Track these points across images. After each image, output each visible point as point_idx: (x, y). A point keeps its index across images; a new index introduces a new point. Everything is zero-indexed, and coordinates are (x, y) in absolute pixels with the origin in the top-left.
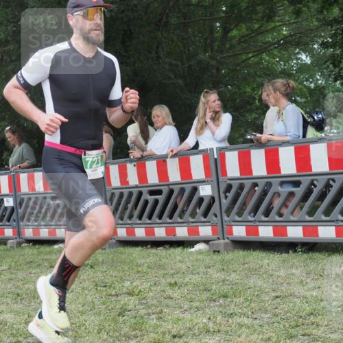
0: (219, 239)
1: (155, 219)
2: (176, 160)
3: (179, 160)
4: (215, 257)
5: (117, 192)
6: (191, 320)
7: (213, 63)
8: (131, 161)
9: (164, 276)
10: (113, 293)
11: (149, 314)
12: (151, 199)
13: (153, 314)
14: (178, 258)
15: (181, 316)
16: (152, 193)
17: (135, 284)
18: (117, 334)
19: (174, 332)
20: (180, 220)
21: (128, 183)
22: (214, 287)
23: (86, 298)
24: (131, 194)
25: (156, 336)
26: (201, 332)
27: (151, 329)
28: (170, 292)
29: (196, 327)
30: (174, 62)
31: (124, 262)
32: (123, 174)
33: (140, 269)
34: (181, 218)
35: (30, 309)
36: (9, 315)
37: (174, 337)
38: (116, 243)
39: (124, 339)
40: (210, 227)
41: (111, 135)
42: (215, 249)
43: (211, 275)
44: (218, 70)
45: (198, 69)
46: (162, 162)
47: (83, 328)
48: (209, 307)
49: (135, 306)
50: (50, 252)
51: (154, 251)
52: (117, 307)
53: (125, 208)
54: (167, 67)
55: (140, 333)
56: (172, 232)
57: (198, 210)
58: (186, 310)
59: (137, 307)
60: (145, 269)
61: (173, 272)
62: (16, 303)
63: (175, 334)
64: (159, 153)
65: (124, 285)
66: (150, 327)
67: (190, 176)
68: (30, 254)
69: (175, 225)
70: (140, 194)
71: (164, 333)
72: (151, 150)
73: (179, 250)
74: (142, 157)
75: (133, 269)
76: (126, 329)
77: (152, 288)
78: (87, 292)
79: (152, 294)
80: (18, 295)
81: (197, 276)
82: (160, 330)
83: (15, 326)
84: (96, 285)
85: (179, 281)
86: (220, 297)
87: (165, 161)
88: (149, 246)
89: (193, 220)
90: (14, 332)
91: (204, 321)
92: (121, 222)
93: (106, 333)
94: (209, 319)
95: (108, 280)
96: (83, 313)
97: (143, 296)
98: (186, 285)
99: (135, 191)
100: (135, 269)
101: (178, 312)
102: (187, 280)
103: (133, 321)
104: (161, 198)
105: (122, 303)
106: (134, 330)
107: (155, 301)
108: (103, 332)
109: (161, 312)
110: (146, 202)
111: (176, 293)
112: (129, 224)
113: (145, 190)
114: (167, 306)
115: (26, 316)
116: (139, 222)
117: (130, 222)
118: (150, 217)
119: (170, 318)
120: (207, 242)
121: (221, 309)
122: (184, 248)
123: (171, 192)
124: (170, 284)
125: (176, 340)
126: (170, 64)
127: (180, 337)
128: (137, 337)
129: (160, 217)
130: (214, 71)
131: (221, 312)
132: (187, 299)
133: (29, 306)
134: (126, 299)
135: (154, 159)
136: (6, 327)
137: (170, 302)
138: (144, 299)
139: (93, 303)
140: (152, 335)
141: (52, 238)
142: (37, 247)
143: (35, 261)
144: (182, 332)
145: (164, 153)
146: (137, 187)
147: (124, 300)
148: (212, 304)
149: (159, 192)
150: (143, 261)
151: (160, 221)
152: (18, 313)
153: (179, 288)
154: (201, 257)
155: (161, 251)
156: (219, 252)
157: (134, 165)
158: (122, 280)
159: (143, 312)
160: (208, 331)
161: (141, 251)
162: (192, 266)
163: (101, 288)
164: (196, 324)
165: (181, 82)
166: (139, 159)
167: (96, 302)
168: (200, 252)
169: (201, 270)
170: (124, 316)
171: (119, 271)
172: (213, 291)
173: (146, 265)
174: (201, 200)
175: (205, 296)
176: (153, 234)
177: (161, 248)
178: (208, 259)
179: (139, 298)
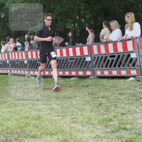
0: (139, 75)
1: (112, 67)
2: (121, 43)
3: (122, 43)
4: (138, 83)
5: (97, 57)
6: (129, 108)
7: (136, 2)
8: (102, 44)
9: (117, 90)
10: (96, 97)
11: (111, 105)
12: (111, 59)
13: (113, 105)
14: (123, 83)
15: (125, 106)
16: (111, 57)
17: (105, 93)
18: (99, 113)
19: (122, 112)
20: (123, 68)
21: (101, 53)
22: (138, 95)
23: (85, 99)
24: (102, 57)
25: (115, 114)
26: (133, 113)
27: (112, 111)
28: (119, 97)
29: (131, 111)
30: (119, 3)
31: (100, 85)
32: (99, 49)
33: (107, 88)
34: (123, 67)
35: (63, 103)
36: (55, 105)
37: (122, 114)
38: (96, 77)
39: (101, 115)
40: (136, 71)
41: (94, 33)
42: (138, 80)
43: (136, 90)
44: (138, 5)
45: (129, 5)
46: (115, 44)
47: (84, 110)
48: (136, 103)
49: (105, 102)
50: (70, 81)
51: (112, 80)
52: (98, 102)
53: (100, 64)
54: (116, 5)
55: (108, 113)
56: (120, 73)
57: (130, 64)
58: (126, 104)
59: (106, 102)
60: (109, 87)
61: (120, 89)
62: (57, 100)
63: (122, 113)
64: (114, 40)
65: (101, 94)
66: (112, 110)
67: (127, 49)
68: (62, 81)
69: (121, 70)
70: (106, 57)
71: (118, 113)
72: (110, 39)
73: (122, 80)
74: (107, 42)
75: (104, 88)
76: (102, 111)
77: (112, 95)
78: (85, 96)
79: (112, 98)
80: (58, 97)
81: (131, 90)
82: (116, 112)
83: (57, 109)
84: (89, 94)
85: (123, 92)
86: (141, 99)
87: (116, 44)
88: (110, 79)
89: (128, 68)
90: (57, 112)
91: (134, 108)
92: (98, 69)
93: (94, 113)
94: (136, 107)
95: (94, 92)
96: (84, 105)
97: (108, 98)
98: (126, 94)
99: (104, 56)
100: (105, 87)
101: (123, 105)
102: (126, 92)
103: (105, 108)
104: (115, 59)
105: (100, 101)
106: (105, 111)
107: (114, 100)
108: (93, 112)
109: (116, 105)
110: (109, 60)
111: (122, 97)
112: (102, 70)
113: (108, 56)
114: (119, 102)
115: (61, 106)
116: (106, 69)
117: (102, 69)
118: (110, 67)
119: (120, 107)
120: (134, 77)
121: (141, 104)
122: (125, 79)
123: (119, 56)
124: (120, 94)
125: (123, 115)
126: (117, 3)
127: (125, 114)
128: (107, 114)
129: (115, 67)
130: (136, 6)
131: (141, 105)
132: (127, 100)
133: (62, 102)
134: (102, 99)
135: (112, 43)
136: (54, 110)
137: (120, 101)
138: (109, 99)
139: (88, 101)
140: (113, 113)
141: (70, 75)
142: (64, 79)
143: (64, 84)
144: (125, 112)
145: (116, 40)
146: (105, 54)
147: (101, 100)
148: (137, 102)
149: (114, 56)
150: (108, 84)
151: (114, 68)
152: (58, 104)
153: (123, 95)
154: (132, 83)
155: (115, 81)
156: (139, 81)
157: (104, 45)
158: (100, 92)
159: (109, 105)
160: (136, 112)
161: (107, 80)
162: (128, 86)
163: (91, 95)
164: (131, 110)
165: (122, 11)
166: (105, 43)
167: (89, 100)
168: (131, 81)
169: (132, 88)
170: (101, 106)
171: (98, 88)
172: (137, 97)
173: (109, 86)
174: (132, 59)
175: (134, 98)
176: (112, 73)
177: (115, 79)
178: (135, 84)
179: (107, 99)
